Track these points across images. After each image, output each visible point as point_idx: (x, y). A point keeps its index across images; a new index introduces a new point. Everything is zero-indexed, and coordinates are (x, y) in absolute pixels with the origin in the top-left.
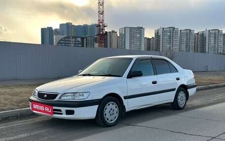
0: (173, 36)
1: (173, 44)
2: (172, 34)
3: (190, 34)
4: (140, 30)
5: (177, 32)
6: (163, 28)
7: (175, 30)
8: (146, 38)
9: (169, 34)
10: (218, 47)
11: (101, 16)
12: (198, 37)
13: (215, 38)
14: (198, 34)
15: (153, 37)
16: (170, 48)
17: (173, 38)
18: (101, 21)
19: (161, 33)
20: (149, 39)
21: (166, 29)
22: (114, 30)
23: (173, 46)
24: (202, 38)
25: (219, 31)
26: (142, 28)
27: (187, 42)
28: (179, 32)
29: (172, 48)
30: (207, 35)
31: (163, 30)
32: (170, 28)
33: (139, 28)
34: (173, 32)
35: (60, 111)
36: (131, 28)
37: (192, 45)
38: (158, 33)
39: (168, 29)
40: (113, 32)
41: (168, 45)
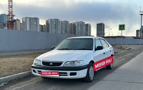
0: (57, 25)
1: (57, 30)
2: (56, 23)
3: (67, 24)
4: (36, 20)
5: (59, 22)
6: (51, 19)
7: (59, 21)
8: (40, 25)
9: (54, 23)
10: (83, 32)
11: (11, 8)
12: (71, 26)
13: (81, 27)
14: (71, 24)
15: (45, 25)
16: (56, 32)
17: (57, 26)
18: (11, 12)
19: (50, 22)
20: (42, 26)
21: (53, 20)
22: (18, 19)
23: (57, 31)
24: (74, 26)
25: (83, 23)
26: (37, 18)
27: (65, 28)
28: (61, 22)
29: (57, 32)
30: (76, 25)
31: (51, 20)
32: (55, 19)
33: (35, 18)
34: (57, 22)
35: (66, 73)
36: (30, 18)
37: (68, 30)
38: (48, 22)
39: (54, 20)
40: (18, 20)
41: (54, 30)
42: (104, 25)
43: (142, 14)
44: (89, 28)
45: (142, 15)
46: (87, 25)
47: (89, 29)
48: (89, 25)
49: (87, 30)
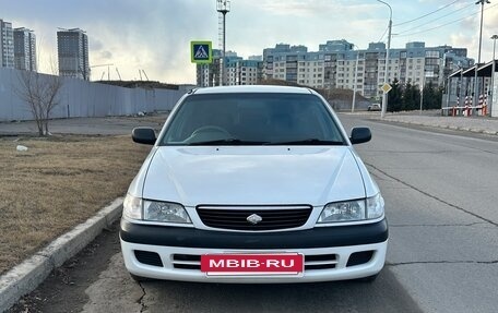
10: (4, 61)
25: (3, 24)
42: (84, 38)
43: (223, 9)
44: (26, 44)
45: (224, 12)
46: (19, 34)
47: (27, 51)
48: (26, 34)
49: (19, 53)
